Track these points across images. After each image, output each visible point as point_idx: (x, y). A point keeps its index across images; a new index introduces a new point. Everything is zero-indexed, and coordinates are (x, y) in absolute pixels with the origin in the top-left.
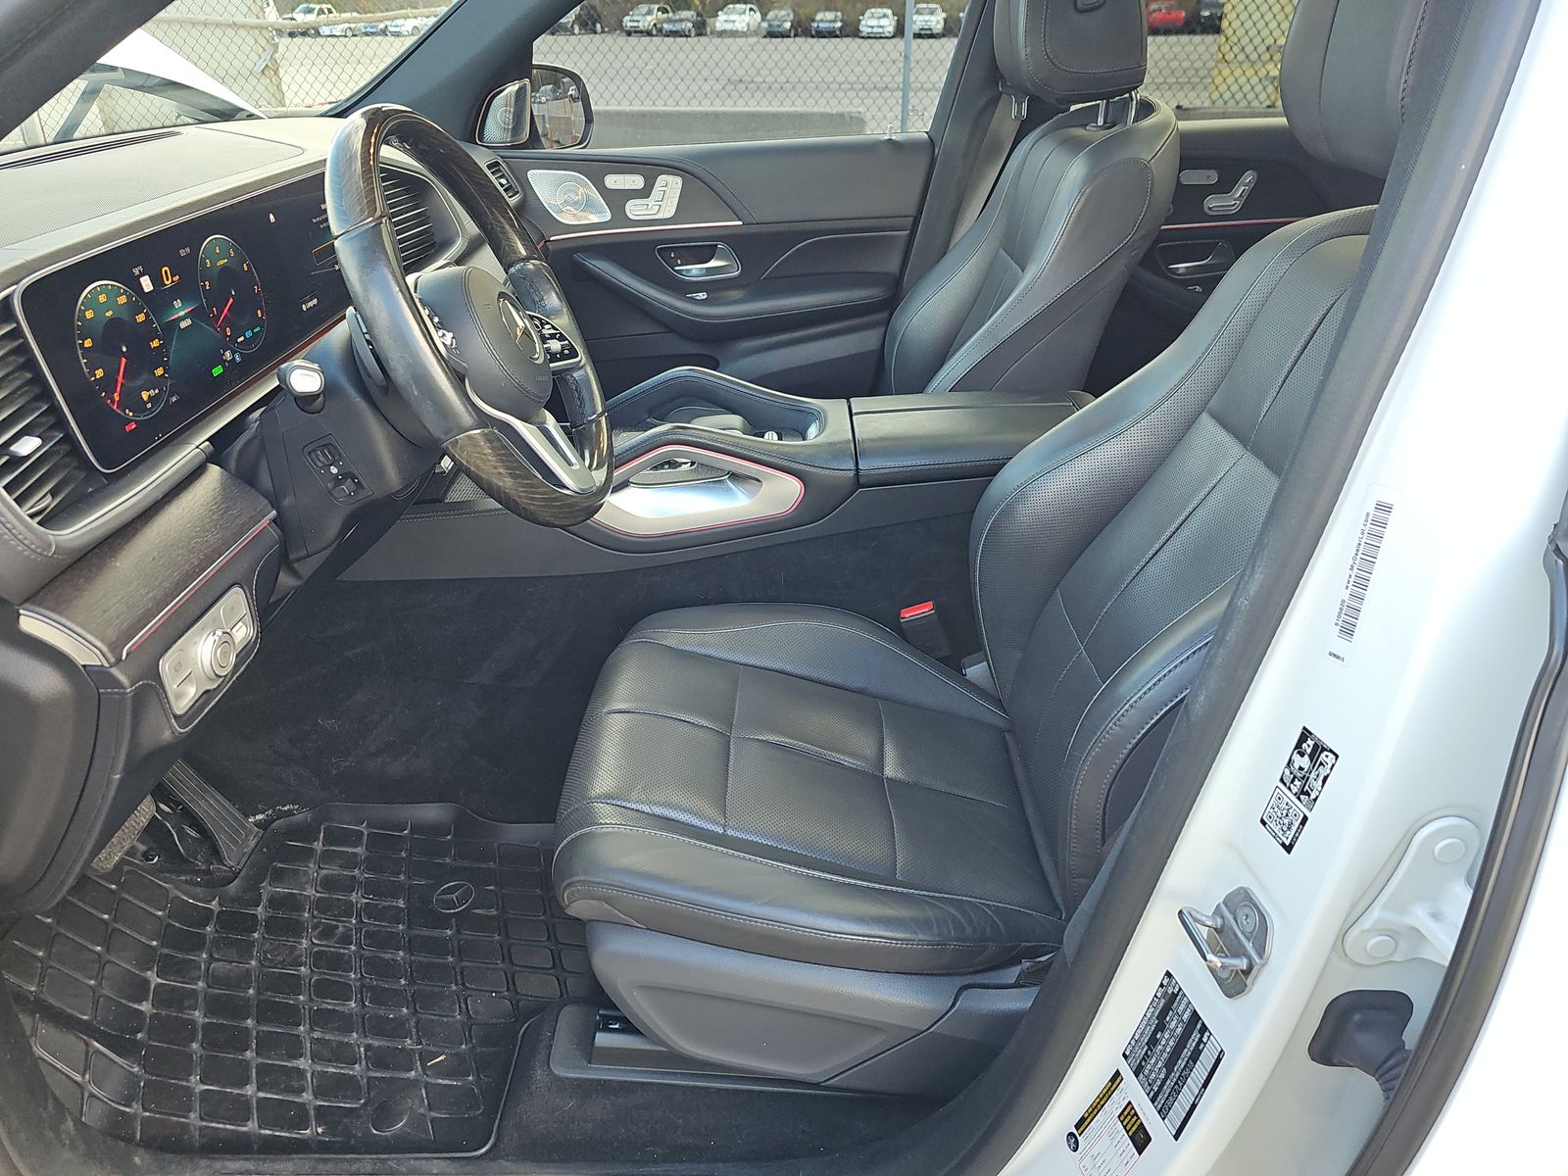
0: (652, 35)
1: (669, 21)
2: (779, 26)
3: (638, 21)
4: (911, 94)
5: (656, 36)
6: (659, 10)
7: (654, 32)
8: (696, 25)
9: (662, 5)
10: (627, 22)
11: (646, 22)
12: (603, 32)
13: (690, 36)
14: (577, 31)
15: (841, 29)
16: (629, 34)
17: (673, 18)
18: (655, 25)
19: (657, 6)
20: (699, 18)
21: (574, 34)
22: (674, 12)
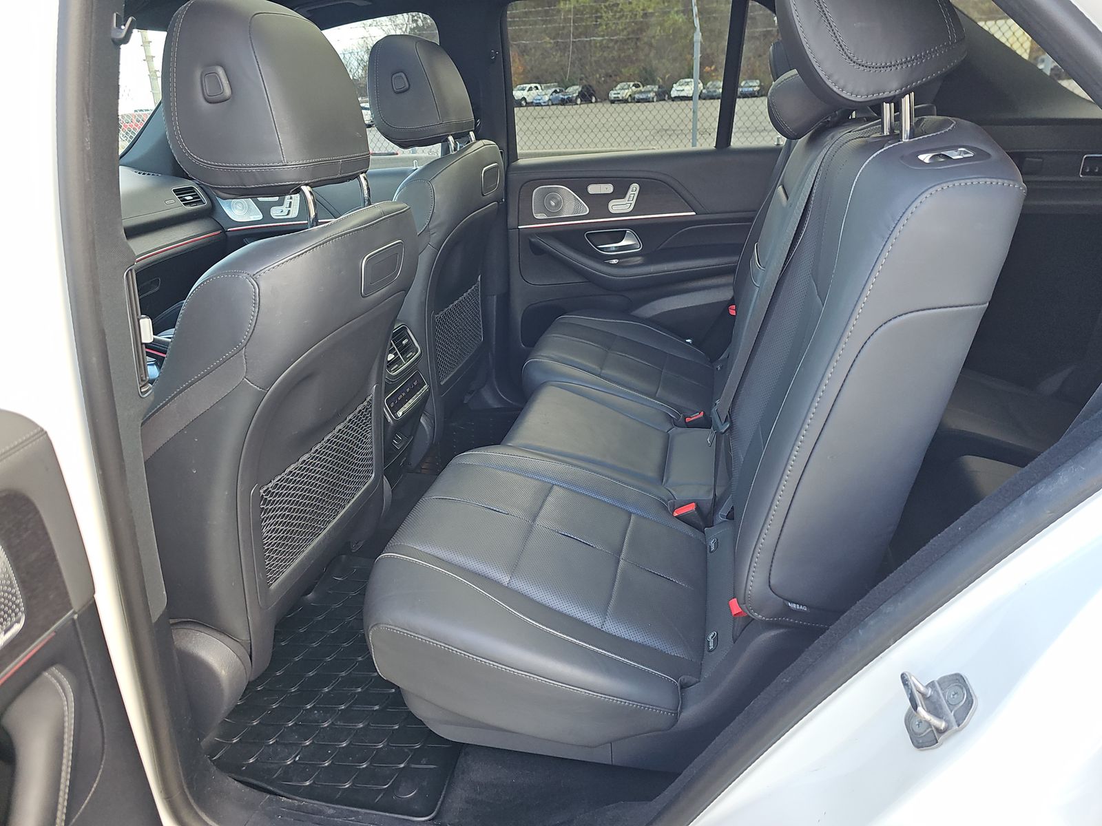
0: (628, 102)
1: (641, 92)
2: (715, 91)
3: (619, 94)
4: (698, 136)
5: (631, 102)
6: (633, 86)
7: (629, 100)
8: (658, 94)
9: (636, 82)
10: (612, 95)
11: (625, 94)
12: (596, 102)
13: (653, 101)
14: (579, 101)
15: (758, 92)
16: (613, 102)
17: (643, 90)
18: (630, 95)
19: (632, 84)
20: (660, 90)
21: (592, 102)
22: (643, 86)
